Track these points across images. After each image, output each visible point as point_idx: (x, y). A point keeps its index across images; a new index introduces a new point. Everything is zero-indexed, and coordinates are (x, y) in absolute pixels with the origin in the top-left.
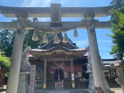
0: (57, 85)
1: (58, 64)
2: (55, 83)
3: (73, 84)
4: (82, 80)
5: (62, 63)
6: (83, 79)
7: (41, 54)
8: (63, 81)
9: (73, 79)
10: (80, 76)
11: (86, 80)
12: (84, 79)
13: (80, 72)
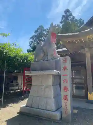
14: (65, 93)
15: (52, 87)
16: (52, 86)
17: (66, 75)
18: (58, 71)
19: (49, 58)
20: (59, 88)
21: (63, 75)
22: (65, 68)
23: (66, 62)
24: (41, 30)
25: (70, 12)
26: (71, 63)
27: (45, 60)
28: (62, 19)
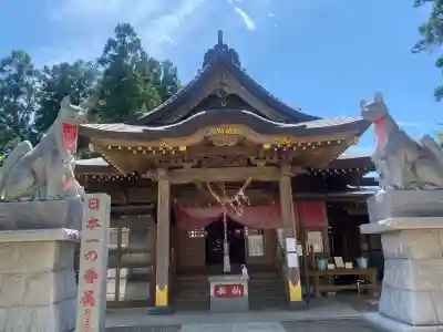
0: (217, 288)
1: (221, 195)
2: (210, 278)
3: (295, 284)
4: (331, 266)
5: (241, 193)
6: (333, 262)
7: (140, 145)
8: (245, 271)
9: (292, 262)
10: (318, 248)
11: (349, 265)
12: (339, 260)
13: (319, 234)
14: (89, 287)
15: (52, 275)
16: (54, 271)
17: (96, 241)
18: (75, 231)
19: (51, 192)
20: (74, 274)
21: (88, 241)
22: (93, 223)
23: (97, 207)
24: (20, 68)
25: (135, 35)
26: (112, 205)
27: (37, 198)
28: (106, 52)
